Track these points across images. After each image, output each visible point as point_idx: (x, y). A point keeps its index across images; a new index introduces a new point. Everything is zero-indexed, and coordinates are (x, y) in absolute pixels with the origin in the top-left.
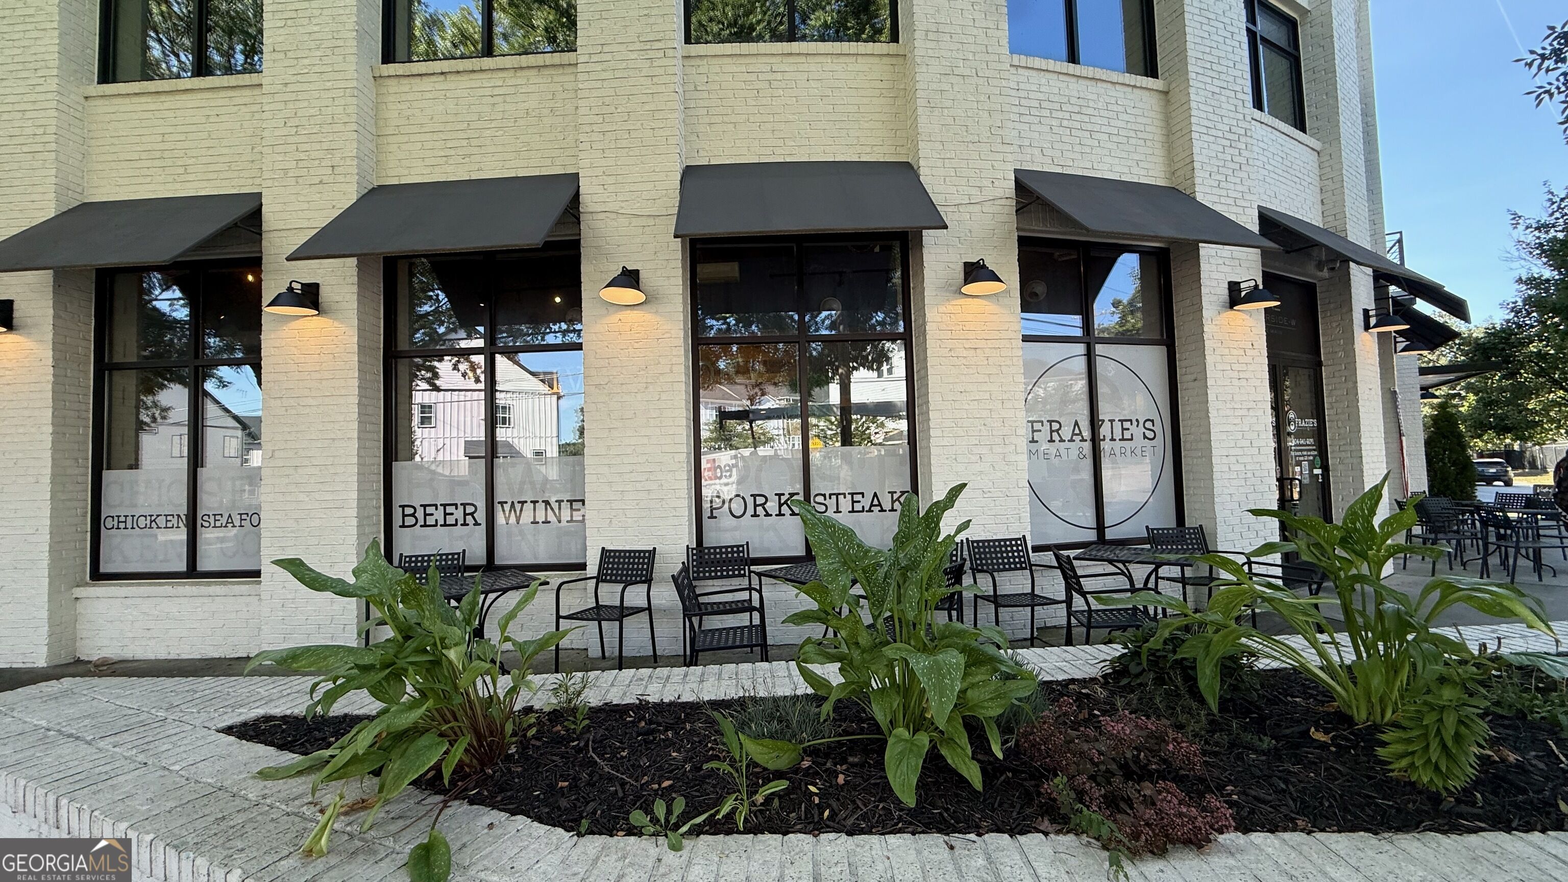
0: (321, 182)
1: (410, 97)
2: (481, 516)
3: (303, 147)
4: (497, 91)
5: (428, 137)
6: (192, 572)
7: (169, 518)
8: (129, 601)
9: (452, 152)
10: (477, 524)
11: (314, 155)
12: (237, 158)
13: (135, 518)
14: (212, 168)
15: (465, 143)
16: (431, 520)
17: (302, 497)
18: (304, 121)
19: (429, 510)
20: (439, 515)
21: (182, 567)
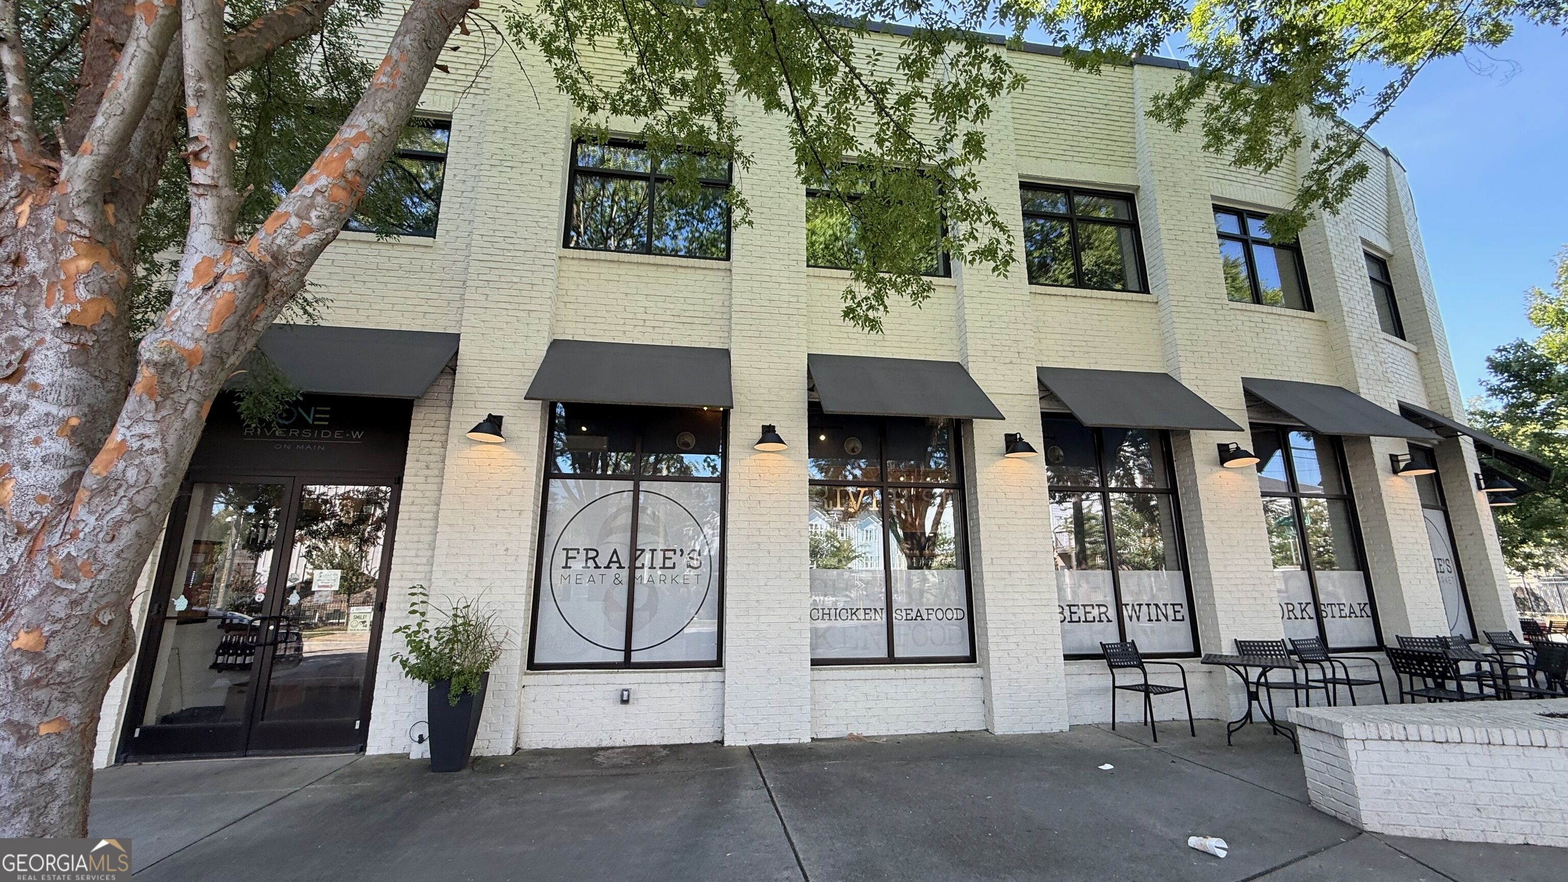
0: (1011, 363)
1: (1044, 308)
2: (1112, 613)
3: (996, 337)
4: (1101, 312)
5: (1059, 336)
6: (891, 659)
7: (867, 611)
8: (852, 684)
9: (1076, 349)
10: (1109, 621)
11: (1004, 343)
12: (922, 334)
13: (838, 611)
14: (903, 339)
15: (1084, 344)
16: (1075, 618)
17: (1016, 596)
18: (996, 319)
19: (1074, 609)
20: (1081, 612)
21: (884, 654)
